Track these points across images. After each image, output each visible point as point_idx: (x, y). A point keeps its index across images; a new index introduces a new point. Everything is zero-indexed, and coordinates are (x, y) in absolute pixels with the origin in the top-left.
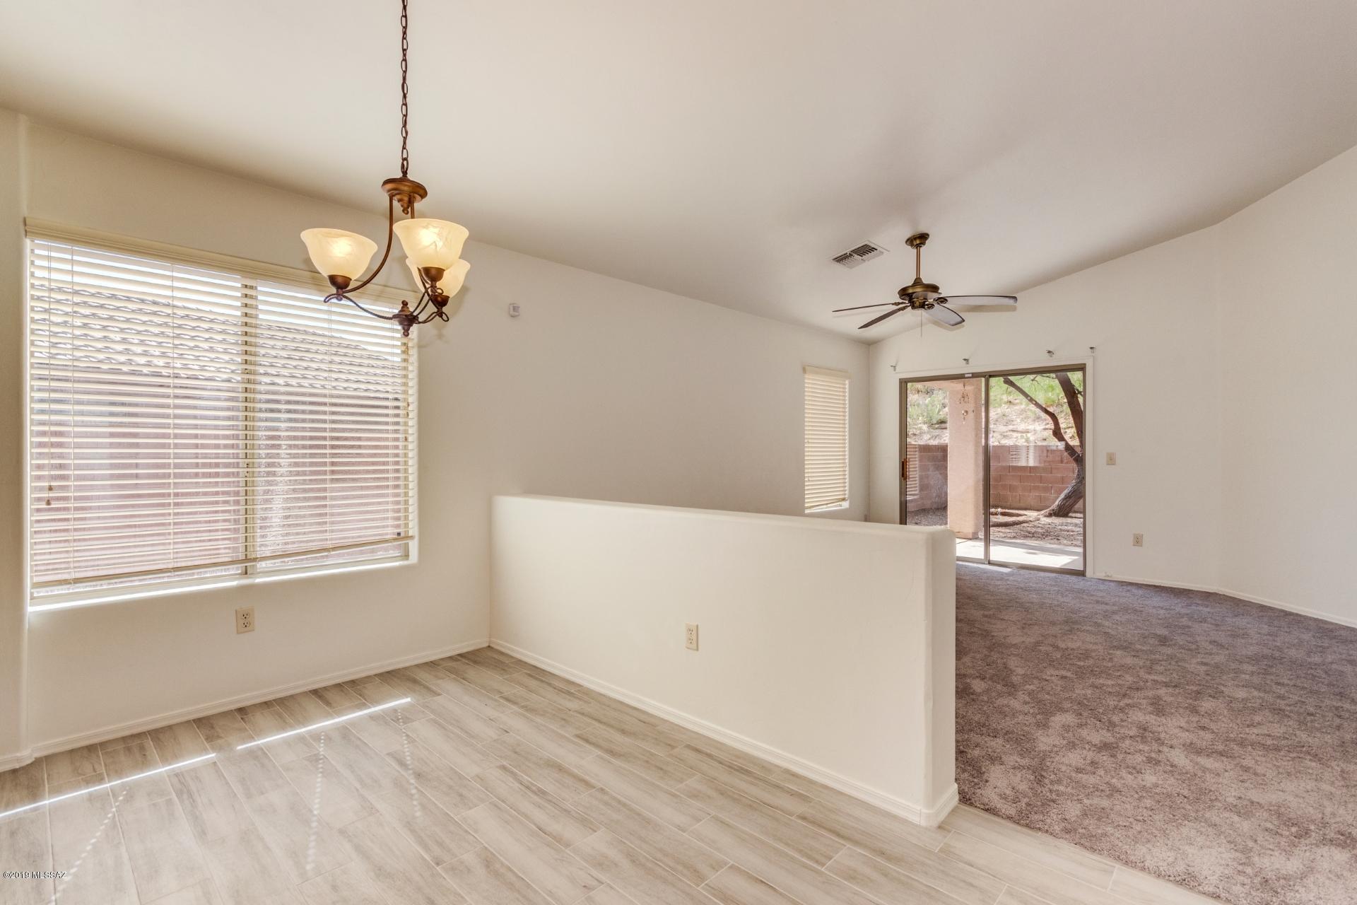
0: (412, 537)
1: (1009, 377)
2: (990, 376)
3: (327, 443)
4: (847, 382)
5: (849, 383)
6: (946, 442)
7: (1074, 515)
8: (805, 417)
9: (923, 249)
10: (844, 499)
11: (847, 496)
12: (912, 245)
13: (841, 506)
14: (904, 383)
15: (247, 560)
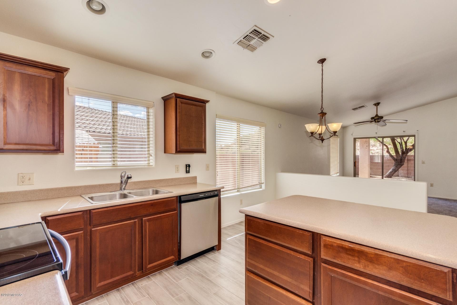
0: (263, 183)
1: (395, 138)
2: (384, 138)
3: (250, 158)
4: (339, 139)
5: (340, 139)
6: (359, 155)
7: (393, 177)
8: (330, 148)
9: (378, 106)
10: (338, 173)
11: (338, 172)
12: (375, 105)
13: (337, 175)
14: (355, 139)
15: (238, 188)
